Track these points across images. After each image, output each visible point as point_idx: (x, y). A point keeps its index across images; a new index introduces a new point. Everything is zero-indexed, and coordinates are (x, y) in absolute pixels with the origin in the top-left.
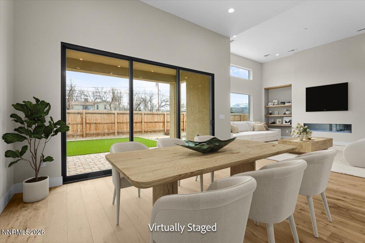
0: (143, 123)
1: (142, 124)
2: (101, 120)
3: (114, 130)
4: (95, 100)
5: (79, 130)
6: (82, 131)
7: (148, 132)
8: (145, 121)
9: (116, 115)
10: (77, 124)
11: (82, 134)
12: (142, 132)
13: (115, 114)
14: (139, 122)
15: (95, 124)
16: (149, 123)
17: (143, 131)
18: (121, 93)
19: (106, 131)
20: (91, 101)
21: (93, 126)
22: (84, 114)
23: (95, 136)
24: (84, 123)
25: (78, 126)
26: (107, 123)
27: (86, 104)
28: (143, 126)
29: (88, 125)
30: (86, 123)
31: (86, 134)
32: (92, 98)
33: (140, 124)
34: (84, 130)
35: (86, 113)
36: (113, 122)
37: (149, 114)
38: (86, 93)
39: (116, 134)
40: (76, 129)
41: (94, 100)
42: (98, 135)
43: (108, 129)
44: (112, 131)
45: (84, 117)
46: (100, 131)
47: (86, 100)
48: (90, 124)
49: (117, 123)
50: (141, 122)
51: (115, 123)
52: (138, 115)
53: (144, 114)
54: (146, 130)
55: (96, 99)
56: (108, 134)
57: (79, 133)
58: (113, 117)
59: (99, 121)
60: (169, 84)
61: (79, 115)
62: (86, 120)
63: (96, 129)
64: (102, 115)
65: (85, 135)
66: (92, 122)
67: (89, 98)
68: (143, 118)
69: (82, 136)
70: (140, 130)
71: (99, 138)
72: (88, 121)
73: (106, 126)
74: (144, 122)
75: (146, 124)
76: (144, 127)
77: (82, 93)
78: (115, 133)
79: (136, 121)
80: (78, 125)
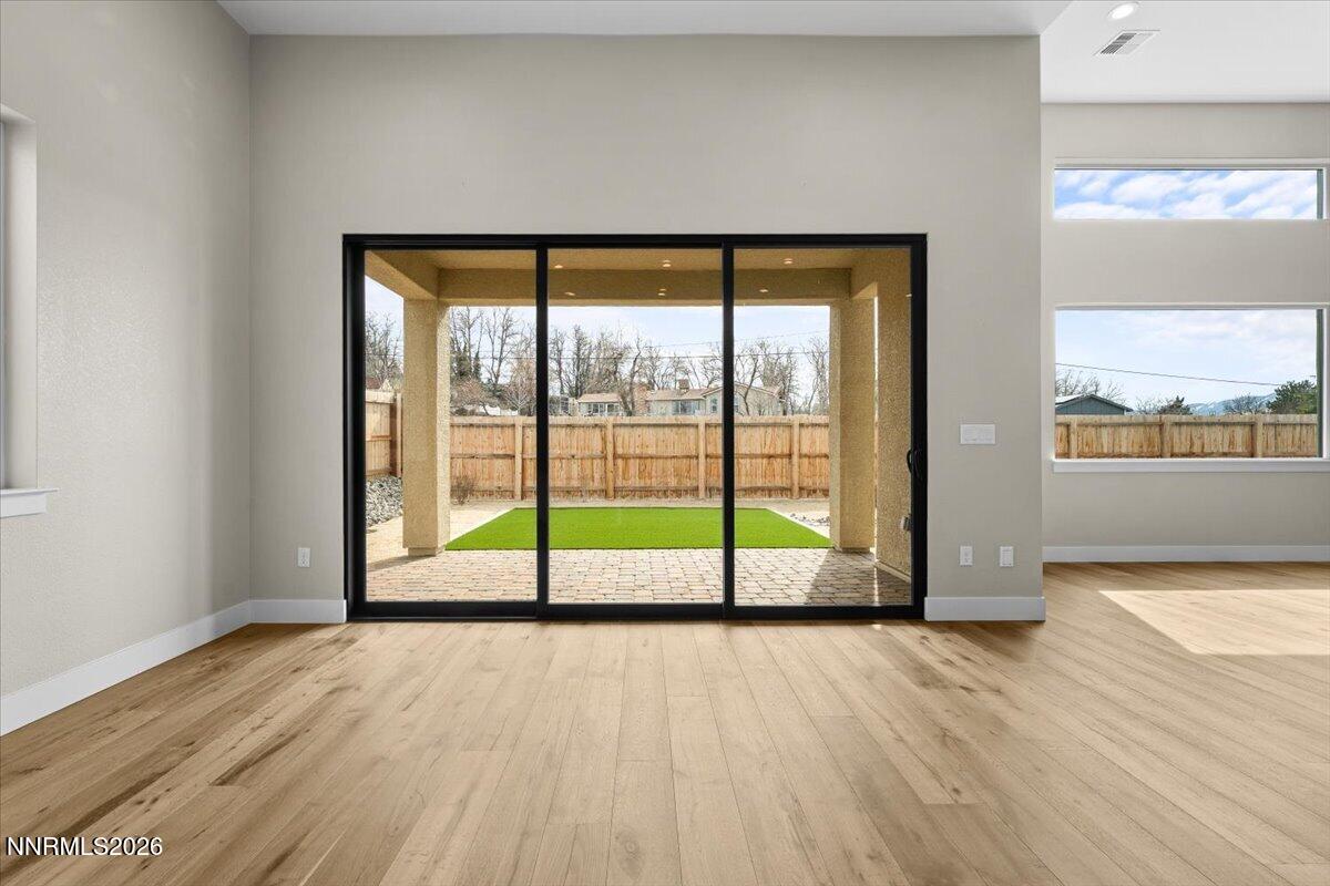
0: (795, 458)
1: (790, 462)
2: (657, 446)
3: (697, 479)
4: (710, 383)
5: (597, 476)
6: (604, 478)
7: (815, 491)
8: (805, 450)
9: (702, 428)
10: (593, 458)
11: (603, 487)
12: (790, 490)
13: (697, 426)
14: (781, 456)
15: (640, 458)
16: (818, 460)
17: (796, 489)
18: (789, 354)
19: (673, 483)
20: (697, 387)
21: (634, 465)
22: (610, 427)
23: (641, 497)
24: (610, 457)
25: (595, 466)
26: (674, 457)
27: (684, 397)
28: (796, 468)
29: (620, 462)
30: (615, 456)
31: (615, 490)
32: (701, 377)
33: (785, 461)
34: (610, 475)
35: (614, 426)
36: (694, 454)
37: (819, 425)
38: (687, 364)
39: (702, 493)
40: (588, 472)
41: (706, 383)
42: (647, 492)
43: (678, 475)
44: (688, 483)
45: (610, 438)
46: (654, 483)
47: (684, 385)
48: (625, 458)
49: (707, 456)
50: (790, 456)
51: (697, 457)
52: (779, 431)
53: (801, 425)
54: (808, 482)
55: (713, 380)
56: (678, 492)
57: (597, 485)
58: (692, 437)
59: (651, 451)
60: (827, 304)
61: (597, 431)
62: (614, 448)
63: (641, 474)
64: (660, 431)
65: (611, 493)
66: (631, 451)
67: (692, 377)
68: (796, 439)
69: (604, 493)
70: (784, 483)
71: (653, 502)
72: (620, 451)
73: (670, 464)
74: (801, 456)
75: (806, 460)
76: (800, 473)
77: (677, 363)
78: (697, 489)
79: (772, 452)
80: (595, 462)
